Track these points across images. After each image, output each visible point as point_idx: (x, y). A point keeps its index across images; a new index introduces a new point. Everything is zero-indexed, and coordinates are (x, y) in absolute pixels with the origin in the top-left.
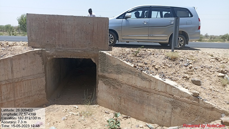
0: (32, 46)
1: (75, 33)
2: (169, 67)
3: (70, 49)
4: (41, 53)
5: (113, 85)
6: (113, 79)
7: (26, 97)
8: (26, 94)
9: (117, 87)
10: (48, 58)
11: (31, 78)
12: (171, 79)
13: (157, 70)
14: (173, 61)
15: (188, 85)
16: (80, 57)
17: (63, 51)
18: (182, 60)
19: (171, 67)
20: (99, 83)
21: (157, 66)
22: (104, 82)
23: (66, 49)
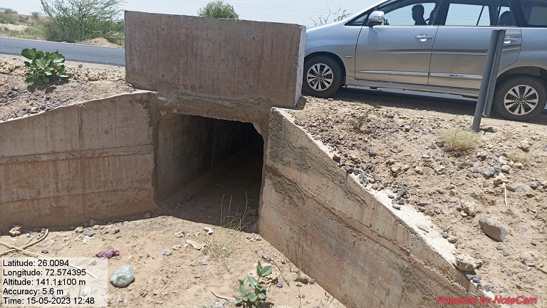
0: (133, 82)
1: (221, 59)
2: (435, 171)
3: (207, 95)
4: (147, 101)
5: (289, 196)
6: (290, 180)
7: (108, 191)
8: (109, 184)
9: (296, 200)
10: (161, 112)
11: (121, 153)
12: (421, 207)
13: (396, 176)
14: (457, 156)
15: (462, 235)
16: (227, 116)
17: (193, 101)
18: (484, 158)
19: (442, 172)
20: (266, 184)
21: (399, 164)
22: (274, 184)
23: (199, 95)
